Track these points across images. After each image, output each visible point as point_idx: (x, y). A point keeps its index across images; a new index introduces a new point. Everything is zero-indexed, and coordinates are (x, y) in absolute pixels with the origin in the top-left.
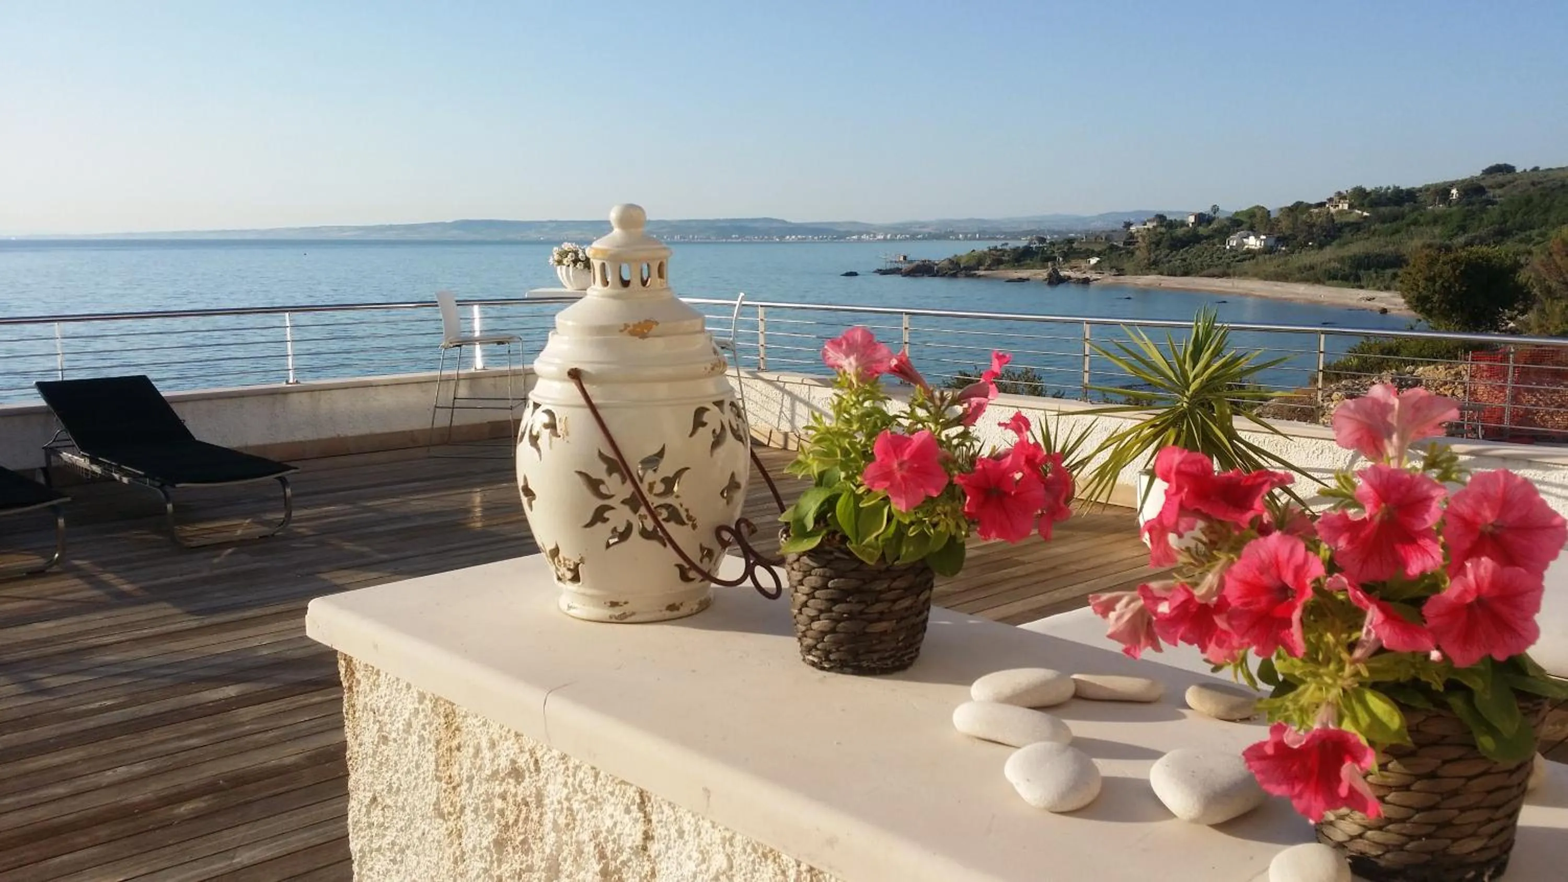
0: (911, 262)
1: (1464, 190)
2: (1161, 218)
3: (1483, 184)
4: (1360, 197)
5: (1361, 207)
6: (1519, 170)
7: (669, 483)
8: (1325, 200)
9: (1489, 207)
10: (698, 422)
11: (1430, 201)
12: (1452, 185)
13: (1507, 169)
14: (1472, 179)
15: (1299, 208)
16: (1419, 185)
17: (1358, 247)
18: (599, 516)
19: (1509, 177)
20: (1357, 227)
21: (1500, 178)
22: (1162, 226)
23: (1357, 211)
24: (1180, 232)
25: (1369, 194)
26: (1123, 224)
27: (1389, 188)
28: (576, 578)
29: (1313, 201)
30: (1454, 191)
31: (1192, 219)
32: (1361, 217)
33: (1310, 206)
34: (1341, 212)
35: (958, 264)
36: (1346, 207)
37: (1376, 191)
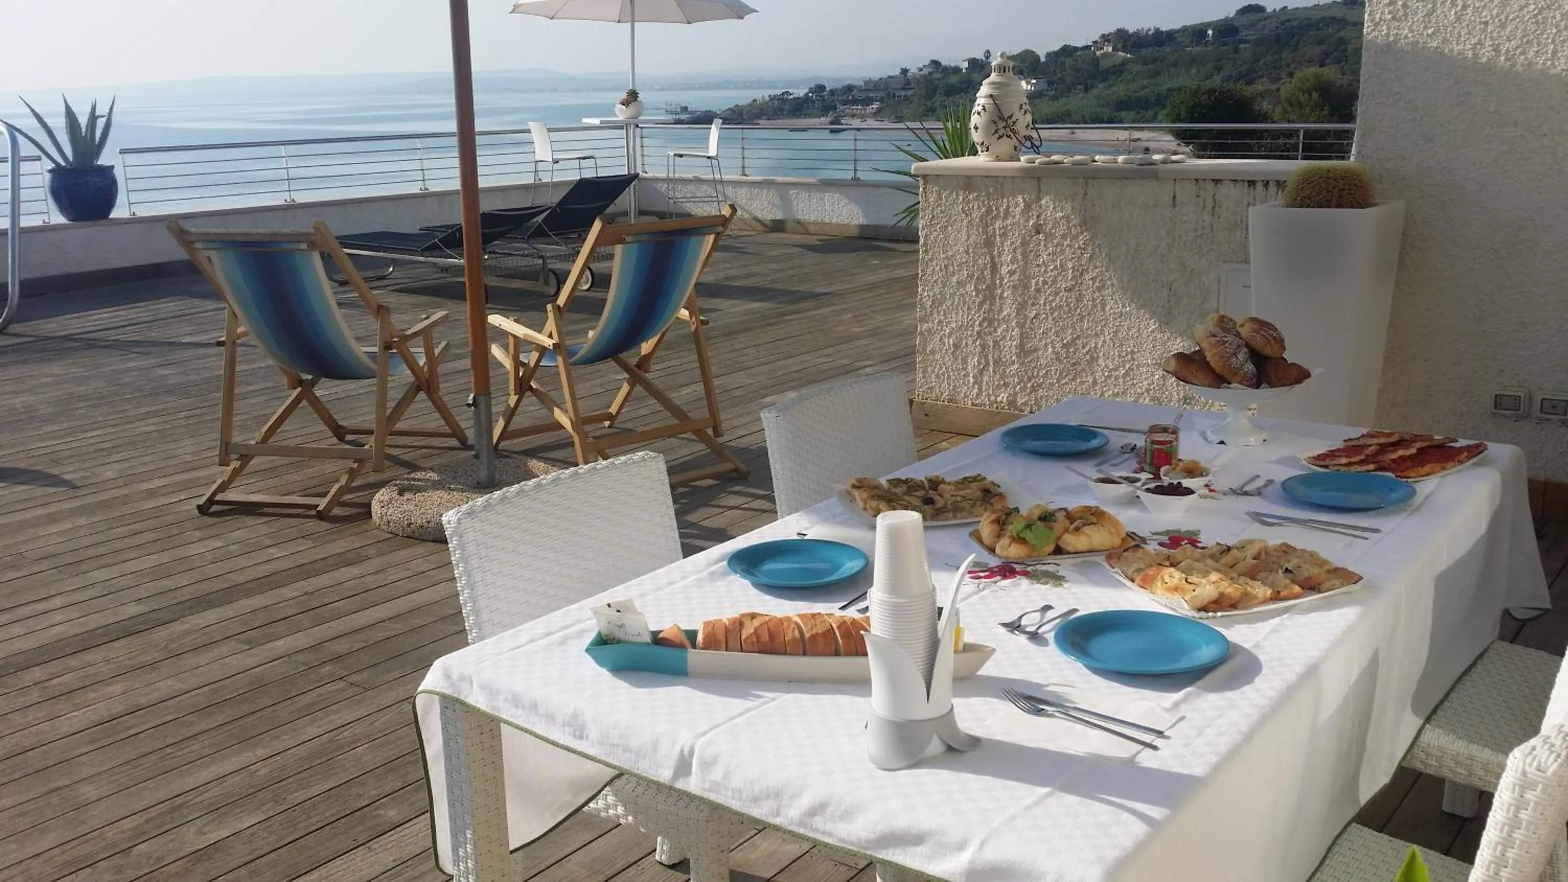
0: (692, 112)
1: (1219, 31)
2: (935, 63)
3: (1236, 24)
4: (1122, 38)
5: (1124, 49)
6: (1269, 10)
7: (1014, 123)
8: (1090, 44)
9: (1242, 46)
10: (1021, 108)
11: (1188, 41)
12: (1208, 25)
13: (1259, 9)
14: (1227, 19)
15: (1067, 51)
16: (1177, 26)
17: (1120, 90)
18: (996, 132)
19: (1260, 15)
20: (1119, 70)
21: (1253, 17)
22: (937, 72)
23: (1120, 53)
24: (954, 79)
25: (1131, 36)
26: (900, 71)
27: (1150, 30)
28: (987, 150)
29: (1080, 45)
30: (1210, 32)
31: (966, 64)
32: (1125, 59)
33: (1076, 49)
34: (1106, 55)
35: (741, 114)
36: (1110, 49)
37: (1136, 34)
